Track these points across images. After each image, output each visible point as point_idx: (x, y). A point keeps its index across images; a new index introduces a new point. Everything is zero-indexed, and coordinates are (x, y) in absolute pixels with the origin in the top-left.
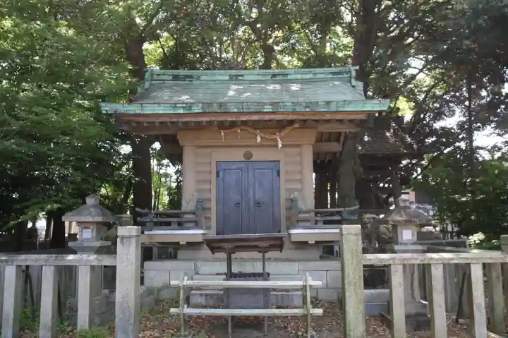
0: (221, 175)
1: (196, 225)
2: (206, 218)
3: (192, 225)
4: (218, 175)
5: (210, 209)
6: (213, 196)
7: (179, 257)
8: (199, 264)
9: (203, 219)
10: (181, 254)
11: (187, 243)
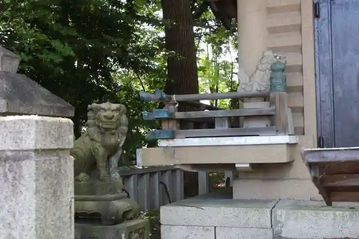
0: (324, 12)
1: (272, 124)
2: (294, 110)
3: (262, 124)
4: (317, 15)
5: (301, 89)
6: (308, 60)
7: (236, 195)
8: (281, 213)
9: (288, 112)
10: (240, 189)
11: (252, 165)
